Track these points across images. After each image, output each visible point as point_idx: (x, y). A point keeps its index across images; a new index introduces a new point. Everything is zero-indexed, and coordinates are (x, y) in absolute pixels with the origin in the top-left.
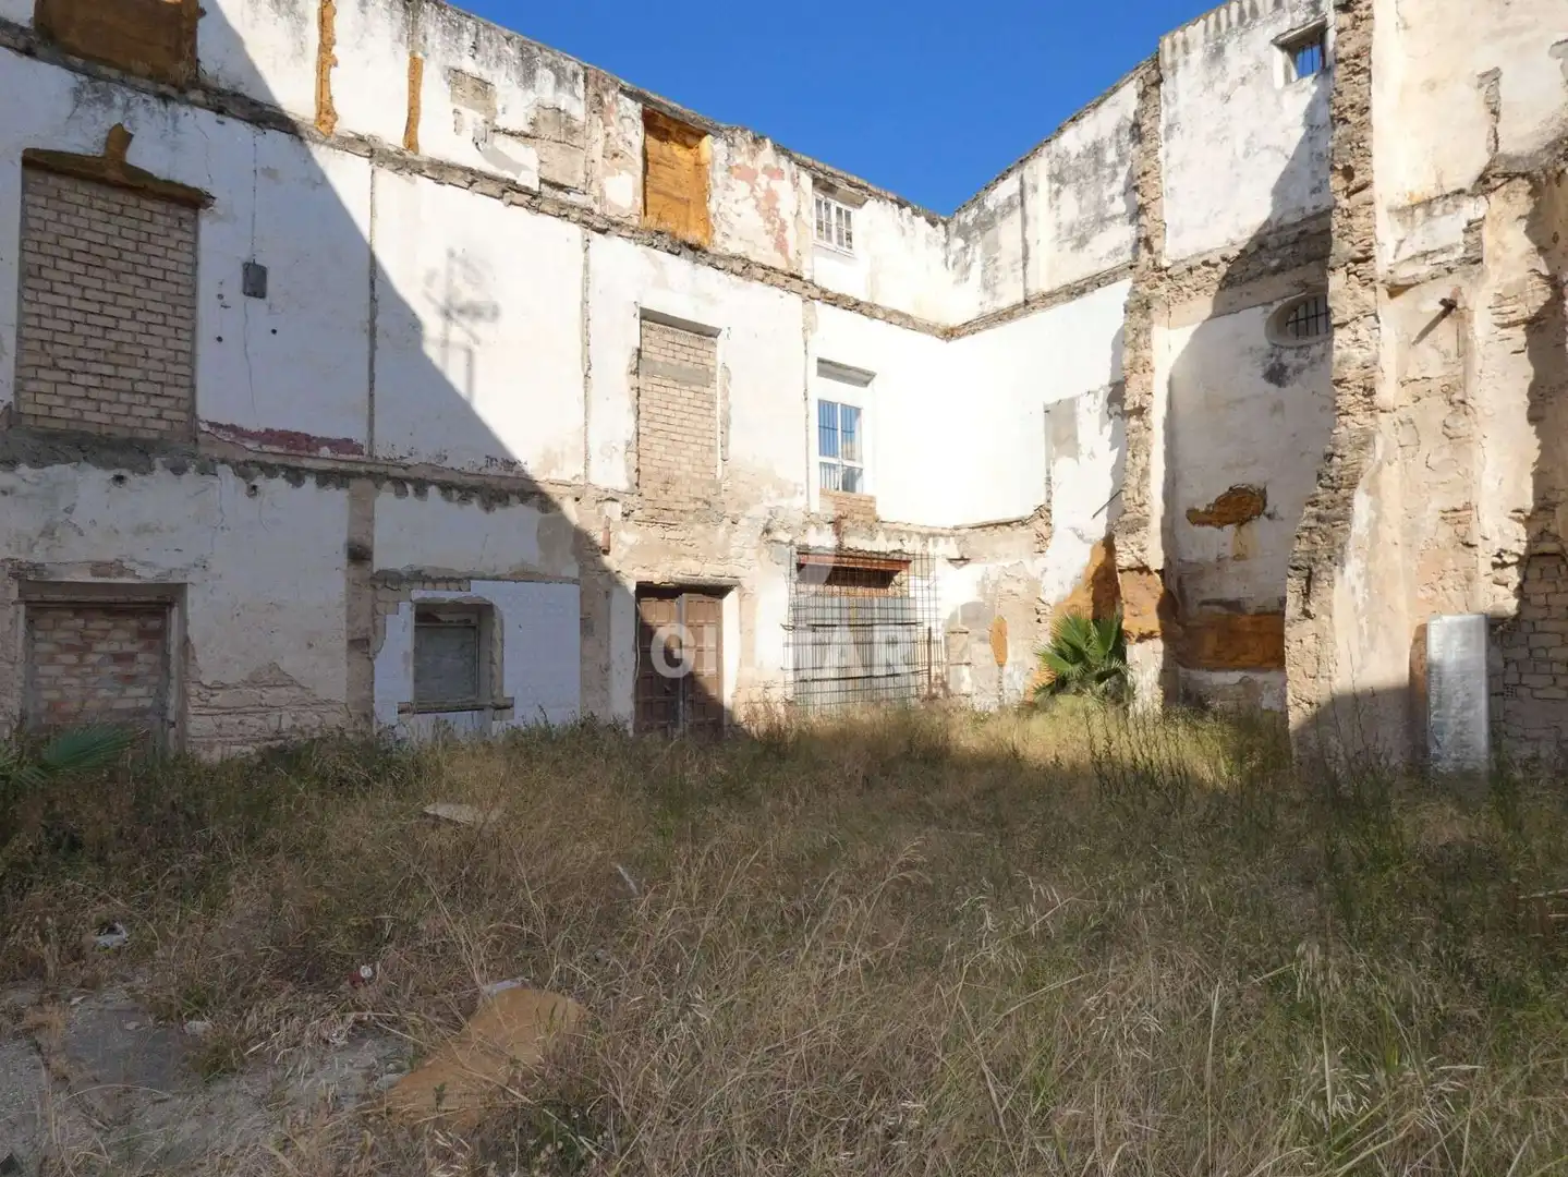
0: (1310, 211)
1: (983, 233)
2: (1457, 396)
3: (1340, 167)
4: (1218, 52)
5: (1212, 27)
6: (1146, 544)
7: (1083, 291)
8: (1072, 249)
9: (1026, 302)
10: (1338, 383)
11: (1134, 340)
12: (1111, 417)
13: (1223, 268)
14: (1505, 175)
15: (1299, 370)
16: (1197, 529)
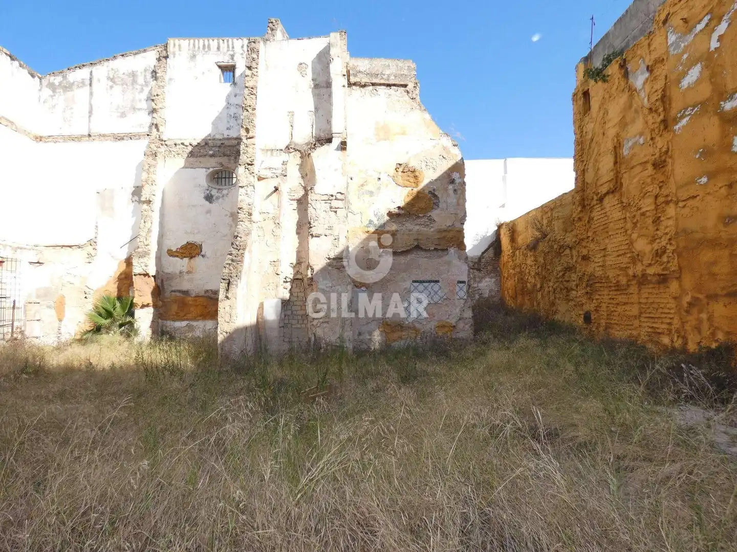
0: (226, 136)
1: (64, 91)
2: (277, 222)
3: (245, 127)
4: (194, 57)
5: (192, 46)
6: (148, 263)
7: (123, 139)
8: (118, 117)
9: (90, 135)
10: (240, 209)
11: (148, 169)
12: (133, 202)
13: (190, 148)
14: (294, 149)
15: (218, 198)
16: (171, 258)
